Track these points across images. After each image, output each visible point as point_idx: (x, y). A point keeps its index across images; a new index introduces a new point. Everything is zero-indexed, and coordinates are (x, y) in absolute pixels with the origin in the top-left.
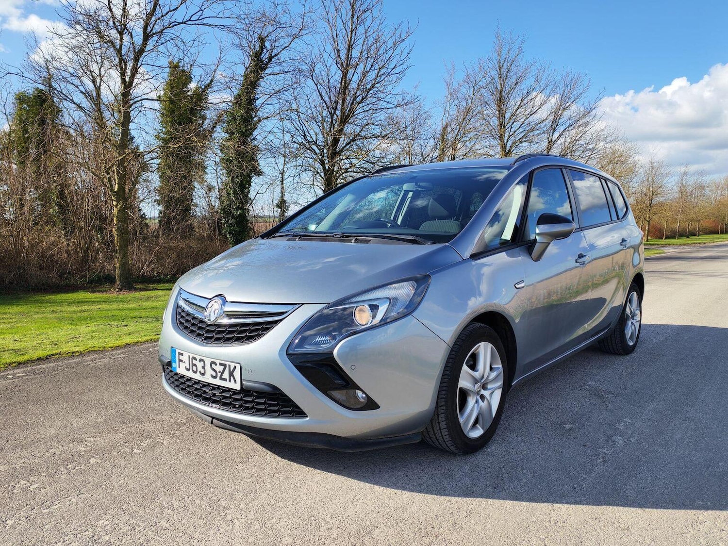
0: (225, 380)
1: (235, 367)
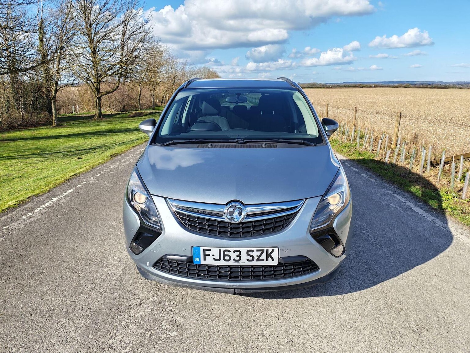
0: (263, 260)
1: (273, 250)
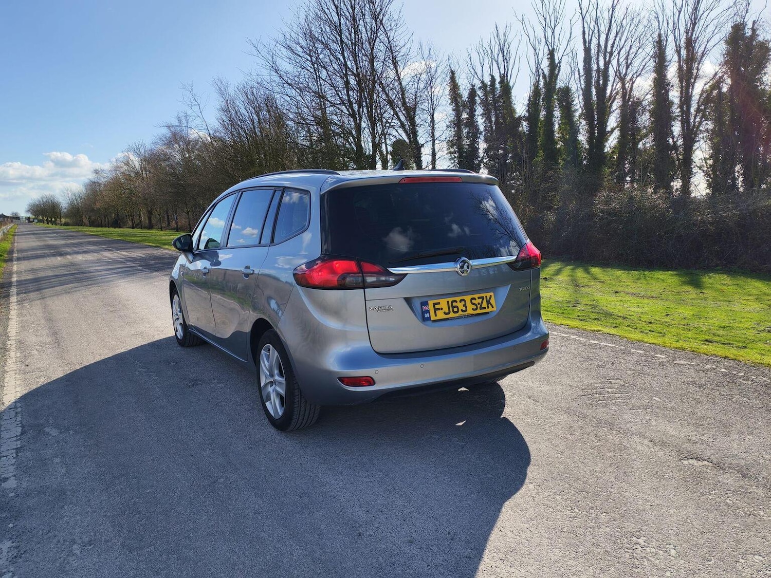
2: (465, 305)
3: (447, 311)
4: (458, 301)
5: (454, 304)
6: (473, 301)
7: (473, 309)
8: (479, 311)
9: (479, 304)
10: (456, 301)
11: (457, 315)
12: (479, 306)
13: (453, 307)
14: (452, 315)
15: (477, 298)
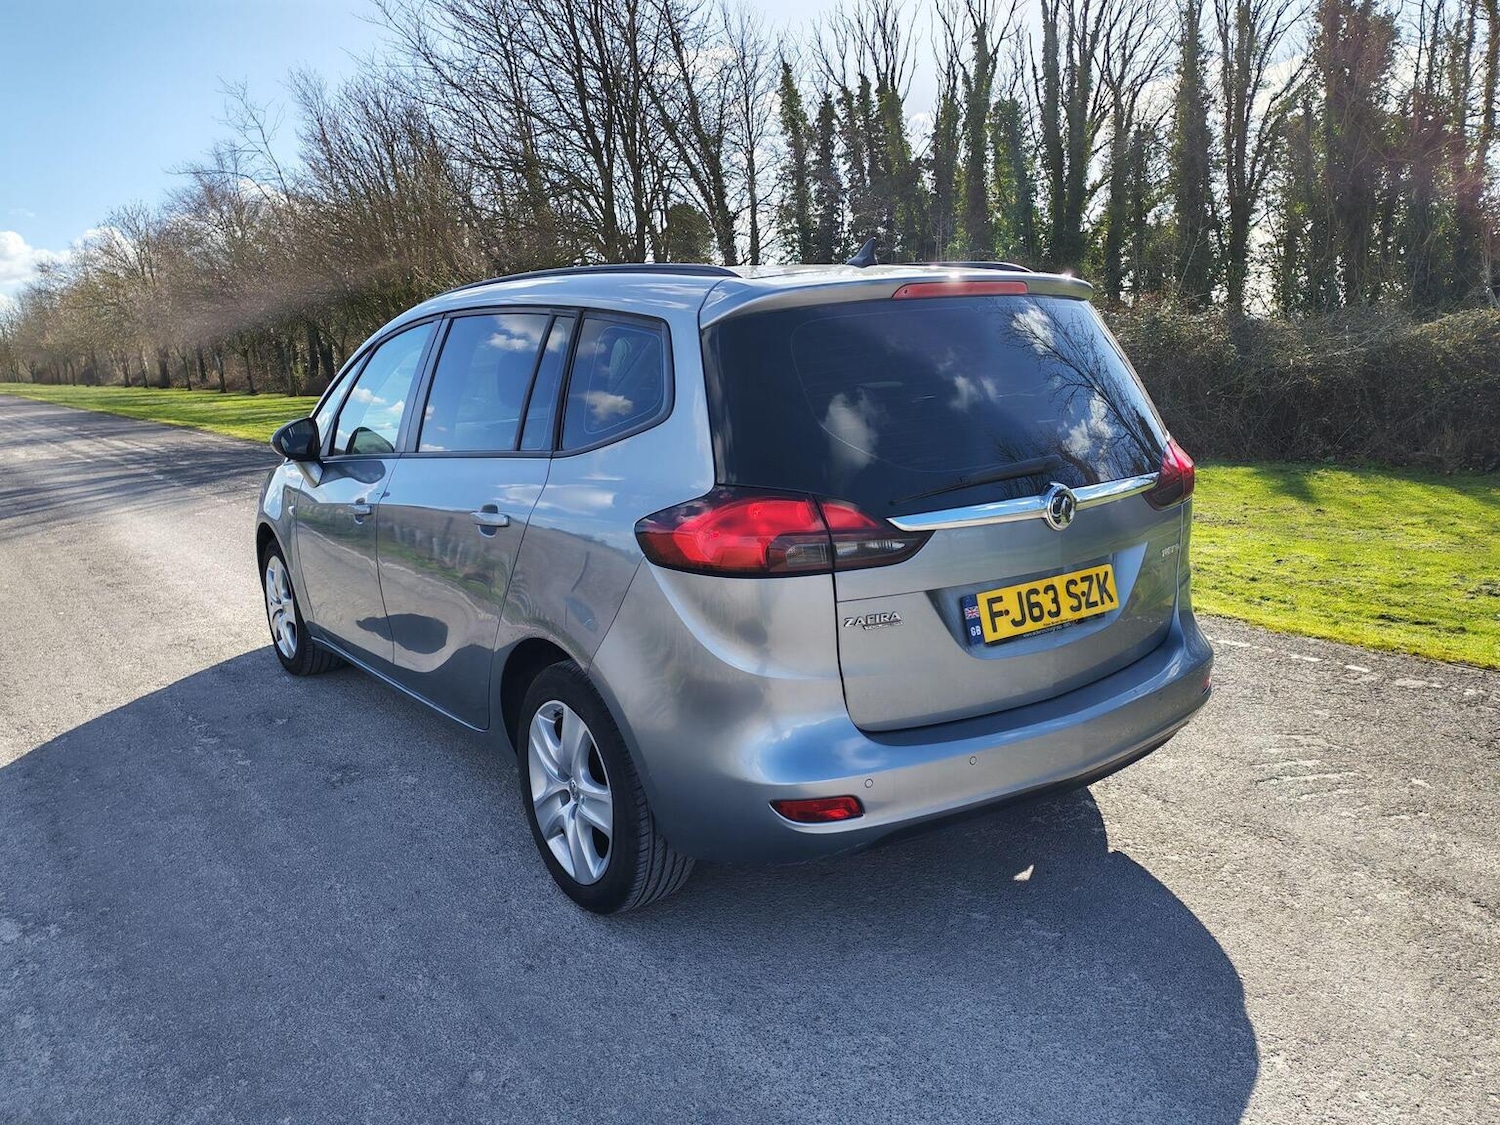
2: (1055, 600)
3: (1018, 618)
4: (1041, 590)
5: (1034, 598)
6: (1072, 588)
7: (1073, 609)
8: (1085, 612)
9: (1083, 594)
10: (1035, 592)
11: (1039, 625)
12: (1083, 599)
13: (1032, 606)
14: (1030, 626)
15: (1079, 581)
